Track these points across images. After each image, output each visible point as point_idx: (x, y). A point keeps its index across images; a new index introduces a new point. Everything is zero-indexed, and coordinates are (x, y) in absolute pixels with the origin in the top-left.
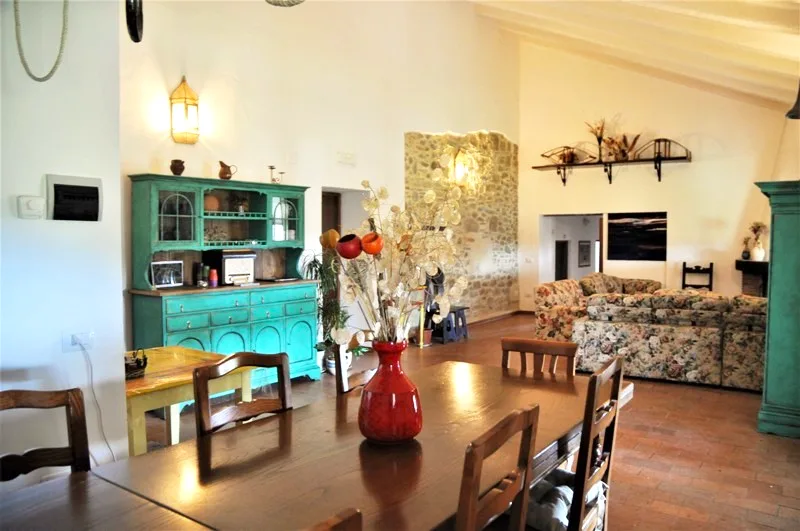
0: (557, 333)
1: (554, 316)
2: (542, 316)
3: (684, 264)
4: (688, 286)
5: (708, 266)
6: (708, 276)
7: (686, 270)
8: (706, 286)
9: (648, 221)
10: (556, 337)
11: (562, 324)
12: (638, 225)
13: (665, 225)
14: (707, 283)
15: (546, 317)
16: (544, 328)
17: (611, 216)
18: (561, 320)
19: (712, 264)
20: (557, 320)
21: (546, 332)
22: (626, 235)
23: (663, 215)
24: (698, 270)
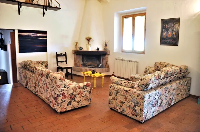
0: (73, 101)
1: (71, 92)
2: (63, 94)
3: (57, 53)
4: (59, 62)
5: (65, 53)
6: (65, 57)
7: (58, 56)
8: (65, 61)
9: (39, 35)
10: (72, 104)
11: (76, 96)
12: (34, 36)
13: (46, 37)
14: (65, 60)
15: (66, 94)
16: (65, 101)
17: (20, 31)
18: (75, 94)
19: (66, 52)
20: (73, 94)
21: (66, 103)
22: (28, 41)
23: (45, 32)
24: (61, 55)
